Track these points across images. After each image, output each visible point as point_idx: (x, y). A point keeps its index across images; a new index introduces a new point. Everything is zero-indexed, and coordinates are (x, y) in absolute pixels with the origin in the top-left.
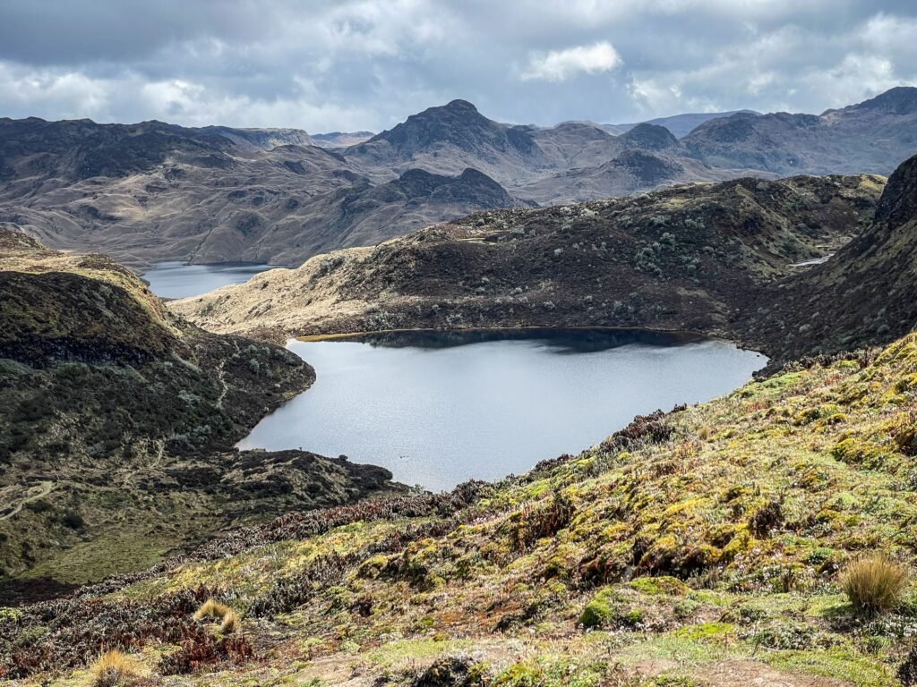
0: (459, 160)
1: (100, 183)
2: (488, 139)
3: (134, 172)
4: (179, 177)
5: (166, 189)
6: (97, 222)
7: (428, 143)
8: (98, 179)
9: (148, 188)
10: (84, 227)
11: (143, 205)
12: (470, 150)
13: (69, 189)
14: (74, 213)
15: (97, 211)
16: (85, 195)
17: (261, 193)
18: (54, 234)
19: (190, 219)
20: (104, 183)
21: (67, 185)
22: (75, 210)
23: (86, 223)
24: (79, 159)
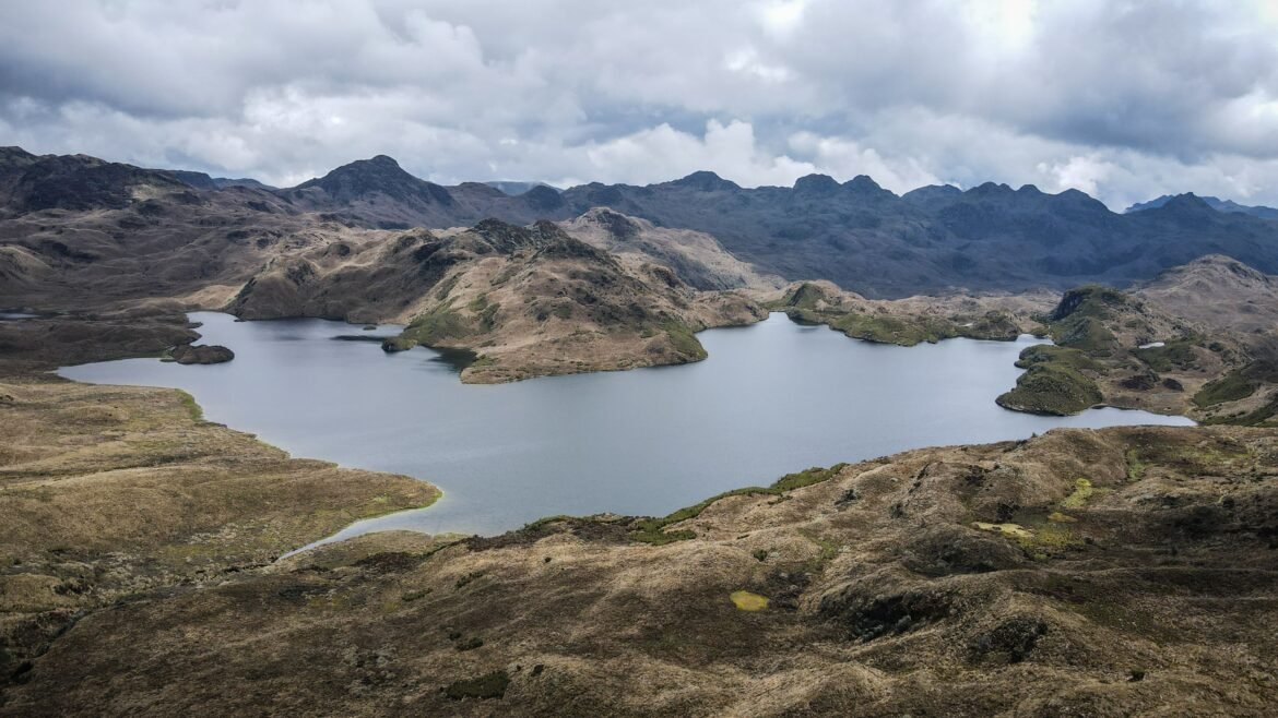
0: (395, 208)
1: (58, 216)
2: (414, 192)
3: (99, 206)
4: (157, 214)
5: (144, 225)
6: (67, 261)
7: (362, 192)
8: (55, 211)
9: (123, 223)
10: (53, 266)
11: (120, 243)
12: (402, 200)
13: (22, 220)
14: (35, 249)
15: (66, 248)
16: (43, 229)
17: (265, 234)
18: (19, 274)
19: (187, 260)
20: (63, 216)
21: (15, 216)
22: (36, 246)
23: (54, 262)
24: (26, 188)
